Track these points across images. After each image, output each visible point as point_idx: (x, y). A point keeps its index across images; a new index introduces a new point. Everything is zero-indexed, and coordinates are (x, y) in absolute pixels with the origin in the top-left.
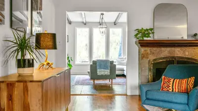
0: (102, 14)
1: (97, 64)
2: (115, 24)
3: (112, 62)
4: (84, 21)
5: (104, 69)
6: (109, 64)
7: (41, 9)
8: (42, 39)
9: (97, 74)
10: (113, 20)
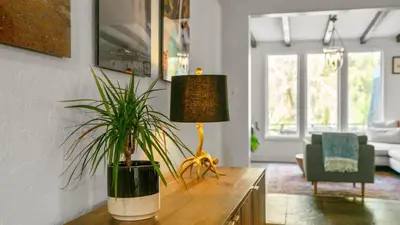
0: (333, 19)
1: (324, 142)
2: (362, 40)
3: (363, 140)
4: (287, 39)
5: (342, 156)
6: (356, 145)
7: (186, 13)
8: (187, 92)
9: (323, 168)
10: (358, 33)
